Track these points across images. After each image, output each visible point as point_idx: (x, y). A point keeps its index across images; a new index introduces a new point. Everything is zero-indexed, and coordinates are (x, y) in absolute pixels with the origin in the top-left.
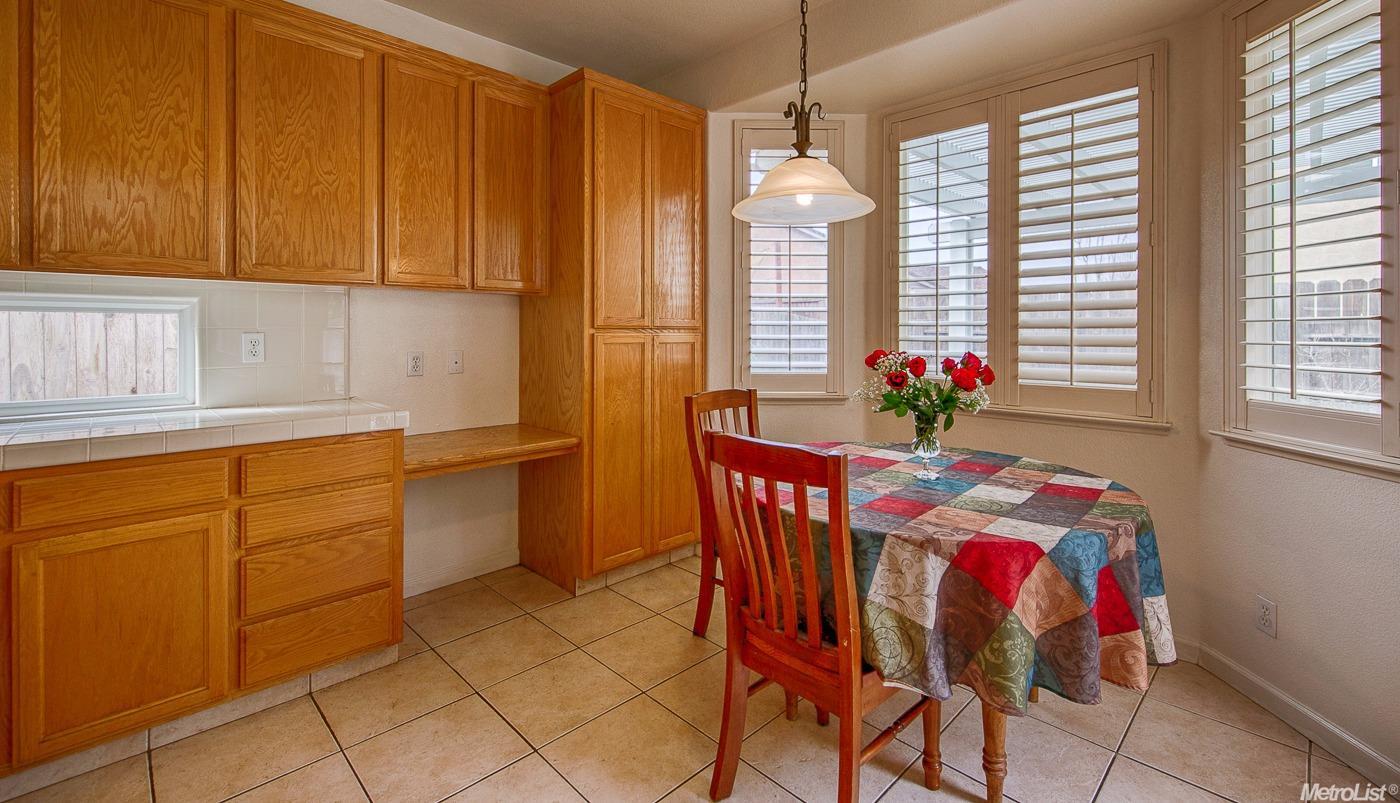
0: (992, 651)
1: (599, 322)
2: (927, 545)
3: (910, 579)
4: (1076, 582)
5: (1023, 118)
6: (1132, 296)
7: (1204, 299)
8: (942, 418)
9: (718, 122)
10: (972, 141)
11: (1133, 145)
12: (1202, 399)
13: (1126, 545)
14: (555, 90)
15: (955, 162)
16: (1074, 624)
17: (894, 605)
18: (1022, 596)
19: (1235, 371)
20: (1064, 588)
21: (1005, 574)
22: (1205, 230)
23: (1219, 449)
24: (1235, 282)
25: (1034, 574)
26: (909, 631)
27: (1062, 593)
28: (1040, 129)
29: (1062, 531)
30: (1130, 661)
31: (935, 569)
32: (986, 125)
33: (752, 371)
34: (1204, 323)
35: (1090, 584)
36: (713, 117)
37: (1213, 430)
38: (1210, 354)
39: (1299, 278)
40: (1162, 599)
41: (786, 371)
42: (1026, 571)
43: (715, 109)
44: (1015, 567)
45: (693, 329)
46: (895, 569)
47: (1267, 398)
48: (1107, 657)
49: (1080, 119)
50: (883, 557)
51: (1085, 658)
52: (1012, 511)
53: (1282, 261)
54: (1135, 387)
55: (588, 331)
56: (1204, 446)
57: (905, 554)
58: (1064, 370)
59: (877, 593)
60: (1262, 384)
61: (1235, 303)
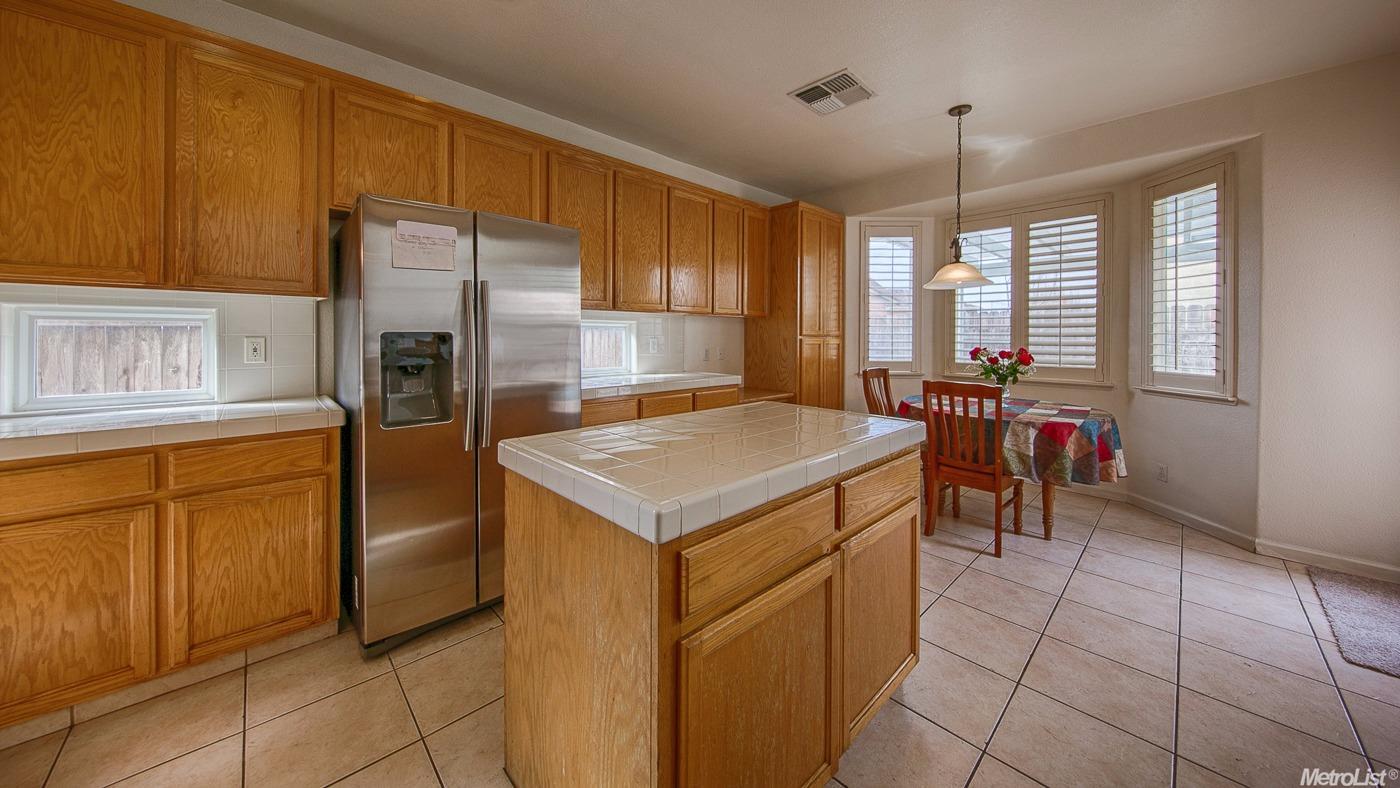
0: (1058, 464)
1: (804, 332)
2: (1028, 424)
3: (1022, 438)
4: (1090, 438)
5: (1031, 226)
6: (1093, 321)
7: (1131, 324)
8: (1010, 378)
9: (852, 223)
10: (1002, 237)
11: (1094, 244)
12: (1130, 373)
13: (1107, 427)
14: (775, 211)
15: (989, 247)
16: (1089, 455)
17: (1015, 448)
18: (1069, 444)
19: (1148, 357)
20: (1084, 441)
21: (1062, 434)
22: (1132, 287)
23: (1138, 394)
24: (1147, 315)
25: (1073, 435)
26: (1022, 458)
27: (1083, 443)
28: (1042, 233)
29: (1082, 421)
30: (1110, 471)
31: (1032, 433)
32: (1009, 229)
33: (870, 359)
34: (1131, 334)
35: (1095, 439)
36: (848, 219)
37: (1135, 385)
38: (1134, 350)
39: (1179, 303)
40: (1121, 451)
41: (890, 360)
42: (1070, 433)
43: (849, 216)
44: (1066, 432)
45: (837, 337)
46: (1015, 434)
47: (1163, 370)
48: (1101, 469)
49: (1065, 229)
50: (1009, 429)
51: (1093, 467)
52: (1054, 416)
53: (1171, 295)
54: (1094, 367)
55: (799, 337)
56: (1131, 395)
57: (1020, 428)
58: (1056, 358)
59: (1007, 443)
60: (1159, 365)
61: (1147, 326)
